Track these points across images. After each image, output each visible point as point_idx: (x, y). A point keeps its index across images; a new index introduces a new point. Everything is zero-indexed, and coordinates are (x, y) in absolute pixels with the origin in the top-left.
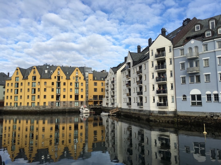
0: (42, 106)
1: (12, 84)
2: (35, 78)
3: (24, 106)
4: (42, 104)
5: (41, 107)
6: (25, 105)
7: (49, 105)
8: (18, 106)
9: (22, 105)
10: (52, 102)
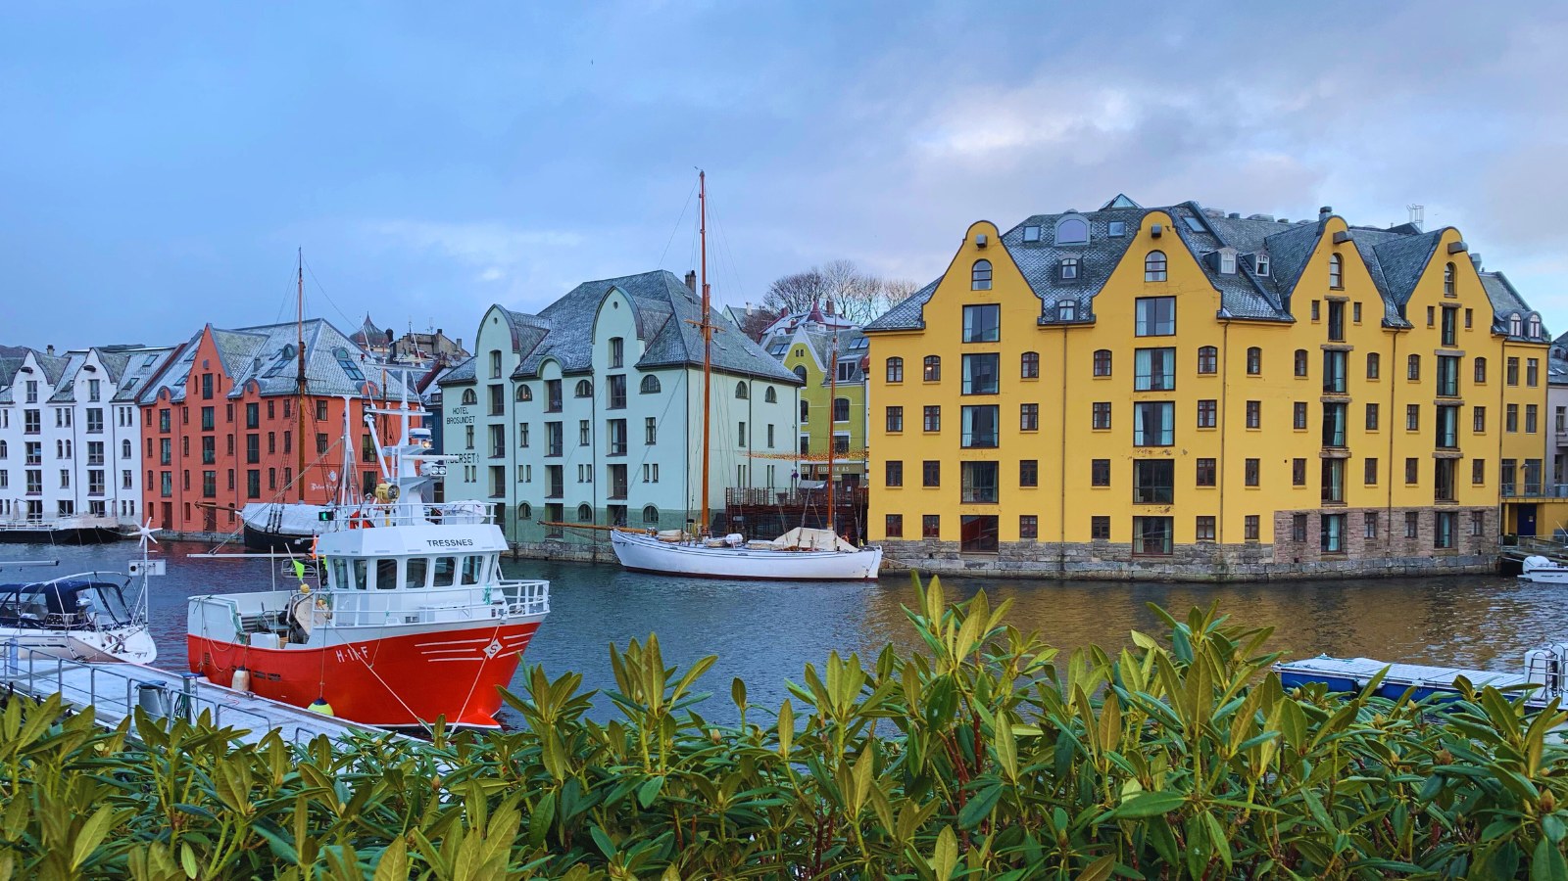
0: (1234, 547)
1: (933, 361)
2: (1159, 309)
3: (1061, 550)
4: (1232, 533)
5: (1231, 558)
6: (1069, 539)
7: (1279, 540)
8: (1006, 546)
9: (1046, 534)
10: (1300, 518)
